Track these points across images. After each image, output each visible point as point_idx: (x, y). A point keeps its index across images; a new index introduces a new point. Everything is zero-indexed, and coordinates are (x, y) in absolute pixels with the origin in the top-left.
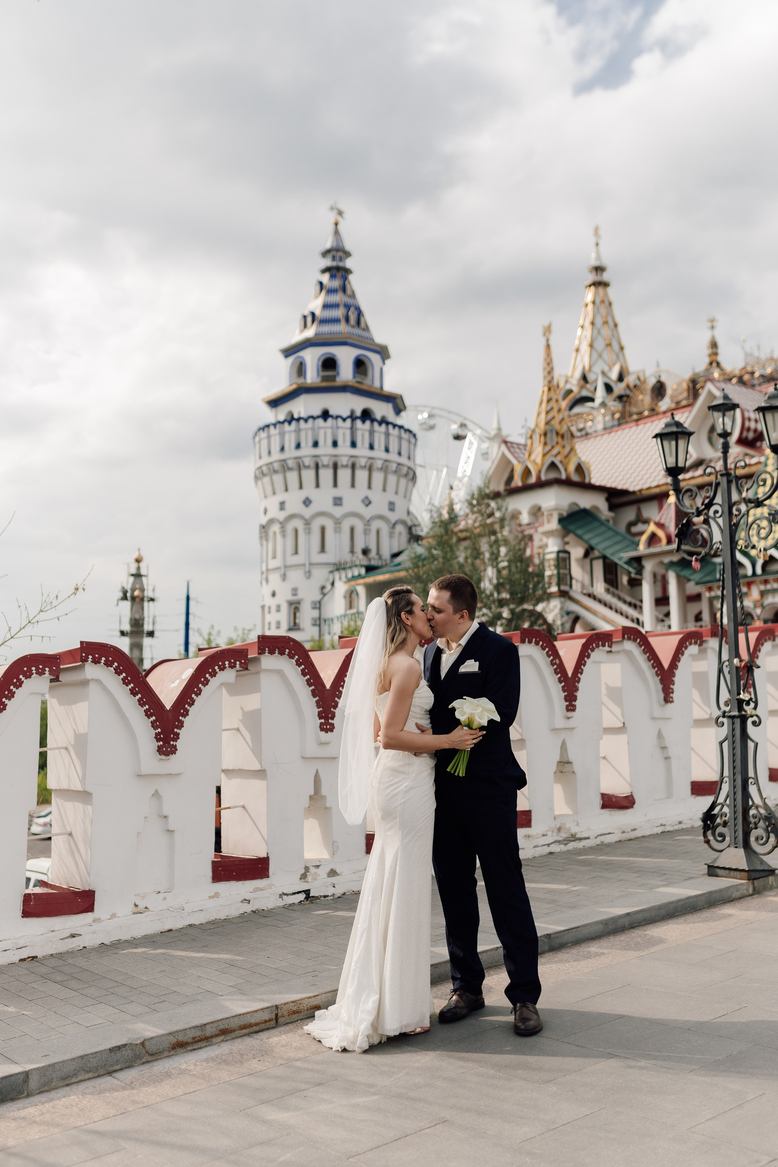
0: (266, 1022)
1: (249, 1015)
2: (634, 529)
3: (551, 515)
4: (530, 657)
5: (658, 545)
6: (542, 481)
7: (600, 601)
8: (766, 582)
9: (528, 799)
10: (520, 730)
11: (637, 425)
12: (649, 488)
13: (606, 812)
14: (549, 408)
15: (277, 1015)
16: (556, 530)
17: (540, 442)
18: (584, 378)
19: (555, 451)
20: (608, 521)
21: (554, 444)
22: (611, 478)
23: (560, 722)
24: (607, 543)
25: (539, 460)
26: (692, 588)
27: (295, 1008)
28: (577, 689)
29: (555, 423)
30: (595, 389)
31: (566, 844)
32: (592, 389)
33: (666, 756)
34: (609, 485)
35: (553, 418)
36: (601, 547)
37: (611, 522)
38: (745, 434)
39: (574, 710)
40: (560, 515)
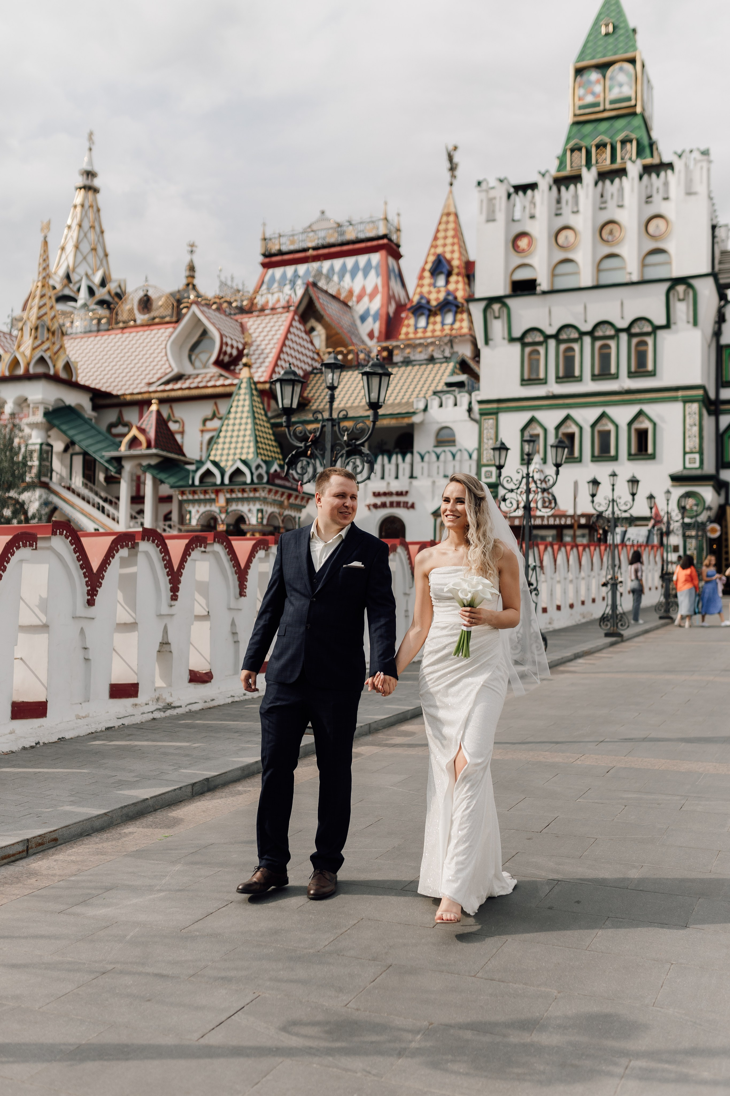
0: (20, 853)
1: (8, 848)
2: (115, 431)
3: (38, 408)
4: (146, 553)
5: (139, 448)
6: (30, 374)
7: (79, 495)
8: (232, 491)
9: (136, 674)
10: (134, 615)
11: (123, 333)
12: (132, 394)
13: (192, 685)
14: (42, 303)
15: (27, 847)
16: (41, 423)
17: (31, 335)
18: (68, 277)
19: (45, 346)
20: (91, 420)
21: (45, 339)
22: (96, 379)
23: (165, 610)
24: (90, 441)
25: (28, 353)
26: (165, 490)
27: (40, 841)
28: (179, 582)
29: (47, 319)
30: (79, 290)
31: (164, 712)
32: (75, 289)
33: (236, 640)
34: (92, 386)
35: (46, 314)
36: (84, 444)
37: (93, 421)
38: (222, 357)
39: (176, 600)
40: (46, 408)
